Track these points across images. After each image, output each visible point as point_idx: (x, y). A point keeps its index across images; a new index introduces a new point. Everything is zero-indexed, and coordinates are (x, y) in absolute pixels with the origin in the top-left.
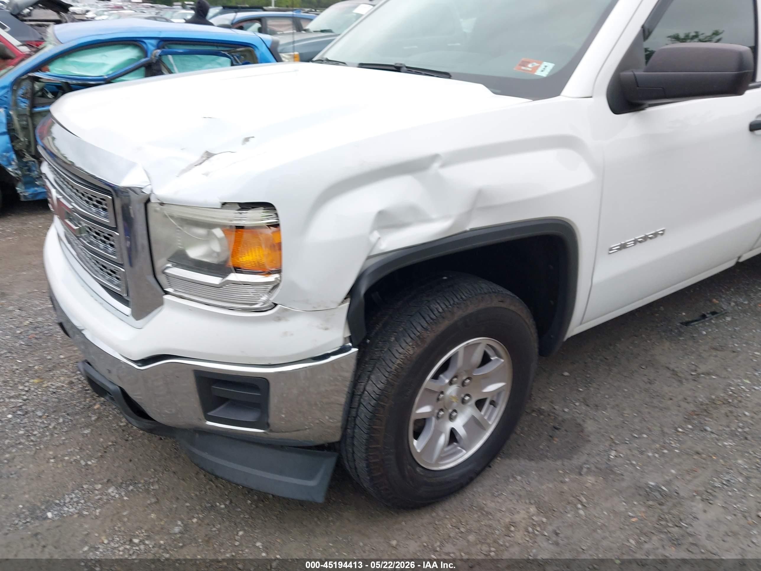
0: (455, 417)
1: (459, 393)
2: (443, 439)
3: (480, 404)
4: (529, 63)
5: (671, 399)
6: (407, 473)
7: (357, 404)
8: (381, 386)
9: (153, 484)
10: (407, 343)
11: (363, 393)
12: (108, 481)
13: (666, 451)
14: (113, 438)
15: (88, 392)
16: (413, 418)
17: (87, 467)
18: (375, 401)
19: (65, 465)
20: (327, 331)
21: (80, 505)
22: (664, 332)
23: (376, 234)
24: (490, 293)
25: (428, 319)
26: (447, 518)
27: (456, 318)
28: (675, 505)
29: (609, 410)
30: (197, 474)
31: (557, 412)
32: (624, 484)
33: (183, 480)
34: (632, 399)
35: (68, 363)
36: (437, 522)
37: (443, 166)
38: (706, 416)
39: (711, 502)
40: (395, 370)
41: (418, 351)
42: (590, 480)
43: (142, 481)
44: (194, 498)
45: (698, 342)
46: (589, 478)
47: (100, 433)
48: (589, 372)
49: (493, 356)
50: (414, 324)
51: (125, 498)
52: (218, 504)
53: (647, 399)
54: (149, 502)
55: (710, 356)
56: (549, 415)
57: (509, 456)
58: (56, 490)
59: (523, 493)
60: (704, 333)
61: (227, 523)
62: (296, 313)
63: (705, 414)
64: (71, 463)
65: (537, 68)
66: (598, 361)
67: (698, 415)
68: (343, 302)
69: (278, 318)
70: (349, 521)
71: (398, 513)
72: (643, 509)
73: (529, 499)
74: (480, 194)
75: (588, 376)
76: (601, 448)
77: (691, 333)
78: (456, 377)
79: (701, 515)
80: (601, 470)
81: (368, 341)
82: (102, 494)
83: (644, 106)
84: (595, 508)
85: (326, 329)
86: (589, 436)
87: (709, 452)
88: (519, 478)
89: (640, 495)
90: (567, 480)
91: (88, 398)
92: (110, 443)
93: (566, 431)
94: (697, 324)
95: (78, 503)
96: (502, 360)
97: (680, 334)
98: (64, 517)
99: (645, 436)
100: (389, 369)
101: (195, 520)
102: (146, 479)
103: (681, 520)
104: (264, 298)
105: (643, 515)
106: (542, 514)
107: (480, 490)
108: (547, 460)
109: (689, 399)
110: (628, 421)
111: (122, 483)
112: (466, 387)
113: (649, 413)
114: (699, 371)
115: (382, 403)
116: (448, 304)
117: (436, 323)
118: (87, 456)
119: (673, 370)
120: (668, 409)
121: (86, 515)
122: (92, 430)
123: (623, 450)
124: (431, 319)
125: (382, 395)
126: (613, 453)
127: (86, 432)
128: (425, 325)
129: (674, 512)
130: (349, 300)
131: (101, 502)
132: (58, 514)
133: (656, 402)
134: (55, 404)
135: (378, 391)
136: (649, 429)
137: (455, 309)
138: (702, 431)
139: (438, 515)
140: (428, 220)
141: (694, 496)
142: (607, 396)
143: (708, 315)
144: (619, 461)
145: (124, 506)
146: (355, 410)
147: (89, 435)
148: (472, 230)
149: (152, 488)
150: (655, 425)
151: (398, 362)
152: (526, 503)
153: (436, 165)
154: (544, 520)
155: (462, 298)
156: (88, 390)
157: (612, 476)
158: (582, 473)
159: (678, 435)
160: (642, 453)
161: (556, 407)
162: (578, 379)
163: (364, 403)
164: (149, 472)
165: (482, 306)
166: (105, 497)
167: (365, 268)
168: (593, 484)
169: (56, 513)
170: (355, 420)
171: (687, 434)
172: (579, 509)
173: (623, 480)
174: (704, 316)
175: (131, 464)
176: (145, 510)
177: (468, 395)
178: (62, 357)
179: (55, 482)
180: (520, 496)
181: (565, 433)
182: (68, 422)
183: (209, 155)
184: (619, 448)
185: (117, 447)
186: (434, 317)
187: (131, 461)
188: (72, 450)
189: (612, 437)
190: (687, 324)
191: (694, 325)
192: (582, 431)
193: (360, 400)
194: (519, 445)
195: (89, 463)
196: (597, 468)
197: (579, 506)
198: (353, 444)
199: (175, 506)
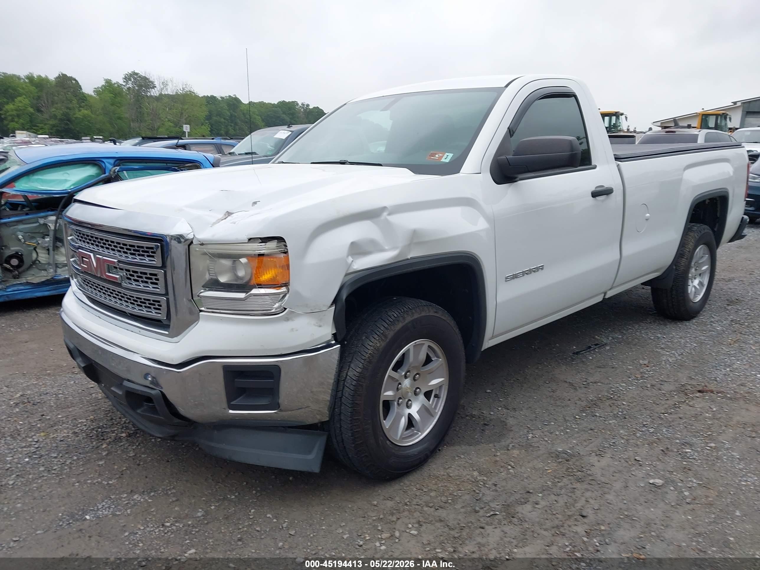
0: (411, 405)
1: (412, 385)
2: (403, 422)
3: (428, 395)
4: (436, 154)
5: (569, 400)
6: (380, 442)
7: (342, 387)
8: (359, 370)
9: (170, 490)
10: (375, 338)
11: (346, 378)
12: (132, 491)
13: (568, 431)
14: (127, 465)
15: (93, 437)
16: (382, 399)
17: (109, 485)
18: (355, 382)
19: (89, 485)
20: (320, 328)
21: (111, 509)
22: (561, 360)
23: (350, 259)
24: (427, 305)
25: (387, 321)
26: (412, 485)
27: (406, 322)
28: (577, 460)
29: (524, 410)
30: (206, 480)
31: (485, 415)
32: (541, 452)
33: (195, 484)
34: (541, 403)
35: (67, 421)
36: (405, 488)
37: (389, 214)
38: (595, 408)
39: (603, 455)
40: (368, 358)
41: (383, 344)
42: (516, 452)
43: (161, 489)
44: (208, 494)
45: (587, 364)
46: (515, 451)
47: (113, 463)
48: (506, 389)
49: (434, 358)
50: (378, 326)
51: (150, 501)
52: (229, 496)
53: (552, 402)
54: (171, 500)
55: (596, 372)
56: (479, 417)
57: (453, 445)
58: (88, 501)
59: (467, 465)
60: (591, 358)
61: (240, 506)
62: (299, 315)
63: (595, 406)
64: (94, 484)
65: (442, 157)
66: (512, 381)
67: (589, 407)
68: (330, 307)
69: (287, 319)
70: (337, 495)
71: (374, 486)
72: (555, 465)
73: (472, 468)
74: (415, 233)
75: (506, 391)
76: (521, 433)
77: (581, 359)
78: (408, 371)
79: (596, 464)
80: (523, 446)
81: (346, 342)
82: (129, 500)
83: (516, 180)
84: (521, 468)
85: (320, 326)
86: (511, 428)
87: (599, 428)
88: (462, 456)
89: (552, 457)
90: (498, 454)
91: (94, 441)
92: (125, 468)
93: (494, 426)
94: (585, 353)
95: (109, 508)
96: (441, 360)
97: (573, 360)
98: (100, 517)
99: (553, 423)
100: (363, 358)
101: (213, 508)
102: (163, 487)
103: (582, 467)
104: (277, 305)
105: (555, 468)
106: (483, 476)
107: (434, 466)
108: (481, 444)
109: (583, 399)
110: (539, 416)
111: (144, 492)
112: (417, 381)
113: (554, 410)
114: (588, 381)
115: (361, 383)
116: (400, 312)
117: (393, 324)
118: (106, 478)
119: (570, 383)
120: (568, 406)
121: (119, 514)
122: (105, 462)
123: (538, 433)
124: (390, 321)
125: (361, 377)
126: (531, 435)
127: (101, 463)
128: (386, 326)
129: (578, 463)
130: (334, 305)
131: (130, 505)
132: (95, 516)
133: (558, 403)
134: (65, 448)
135: (357, 374)
136: (554, 419)
137: (405, 316)
138: (593, 416)
139: (404, 484)
140: (382, 250)
141: (591, 453)
142: (522, 402)
143: (592, 346)
144: (535, 439)
145: (150, 506)
146: (341, 392)
147: (104, 465)
148: (411, 258)
149: (170, 492)
150: (559, 417)
151: (370, 352)
152: (470, 470)
153: (385, 214)
154: (485, 478)
155: (409, 308)
156: (93, 436)
157: (531, 448)
158: (509, 449)
159: (576, 421)
160: (551, 433)
161: (484, 412)
162: (498, 394)
163: (347, 385)
164: (165, 483)
165: (423, 314)
166: (132, 502)
167: (344, 283)
168: (518, 455)
169: (93, 515)
170: (341, 400)
171: (583, 420)
172: (510, 469)
173: (539, 450)
174: (590, 347)
175: (147, 479)
176: (169, 506)
177: (418, 388)
178: (60, 416)
179: (84, 497)
180: (465, 467)
181: (493, 427)
182: (82, 458)
183: (229, 214)
184: (534, 432)
185: (131, 470)
186: (392, 320)
187: (146, 477)
188: (92, 476)
189: (529, 426)
190: (577, 353)
191: (583, 353)
192: (506, 425)
193: (344, 384)
194: (459, 437)
195: (110, 482)
196: (519, 445)
197: (510, 467)
198: (341, 419)
199: (193, 501)
